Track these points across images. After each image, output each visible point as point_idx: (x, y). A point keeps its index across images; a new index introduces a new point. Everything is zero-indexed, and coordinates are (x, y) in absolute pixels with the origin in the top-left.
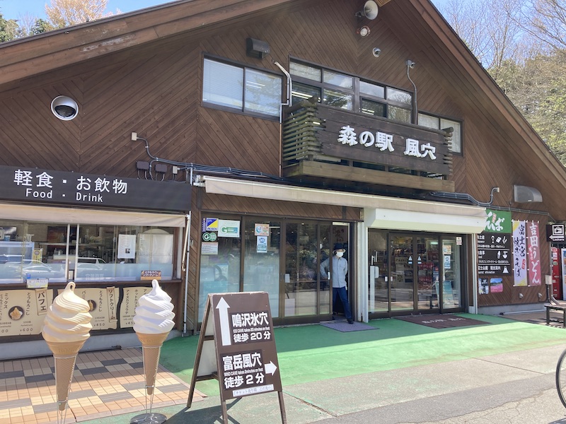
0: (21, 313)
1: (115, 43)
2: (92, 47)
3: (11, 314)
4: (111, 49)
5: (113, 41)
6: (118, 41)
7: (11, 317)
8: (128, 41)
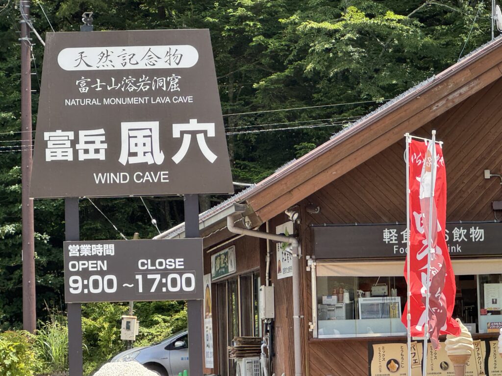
0: (397, 366)
1: (460, 94)
2: (440, 104)
3: (389, 366)
4: (457, 101)
5: (458, 92)
6: (463, 90)
7: (388, 369)
8: (472, 88)
